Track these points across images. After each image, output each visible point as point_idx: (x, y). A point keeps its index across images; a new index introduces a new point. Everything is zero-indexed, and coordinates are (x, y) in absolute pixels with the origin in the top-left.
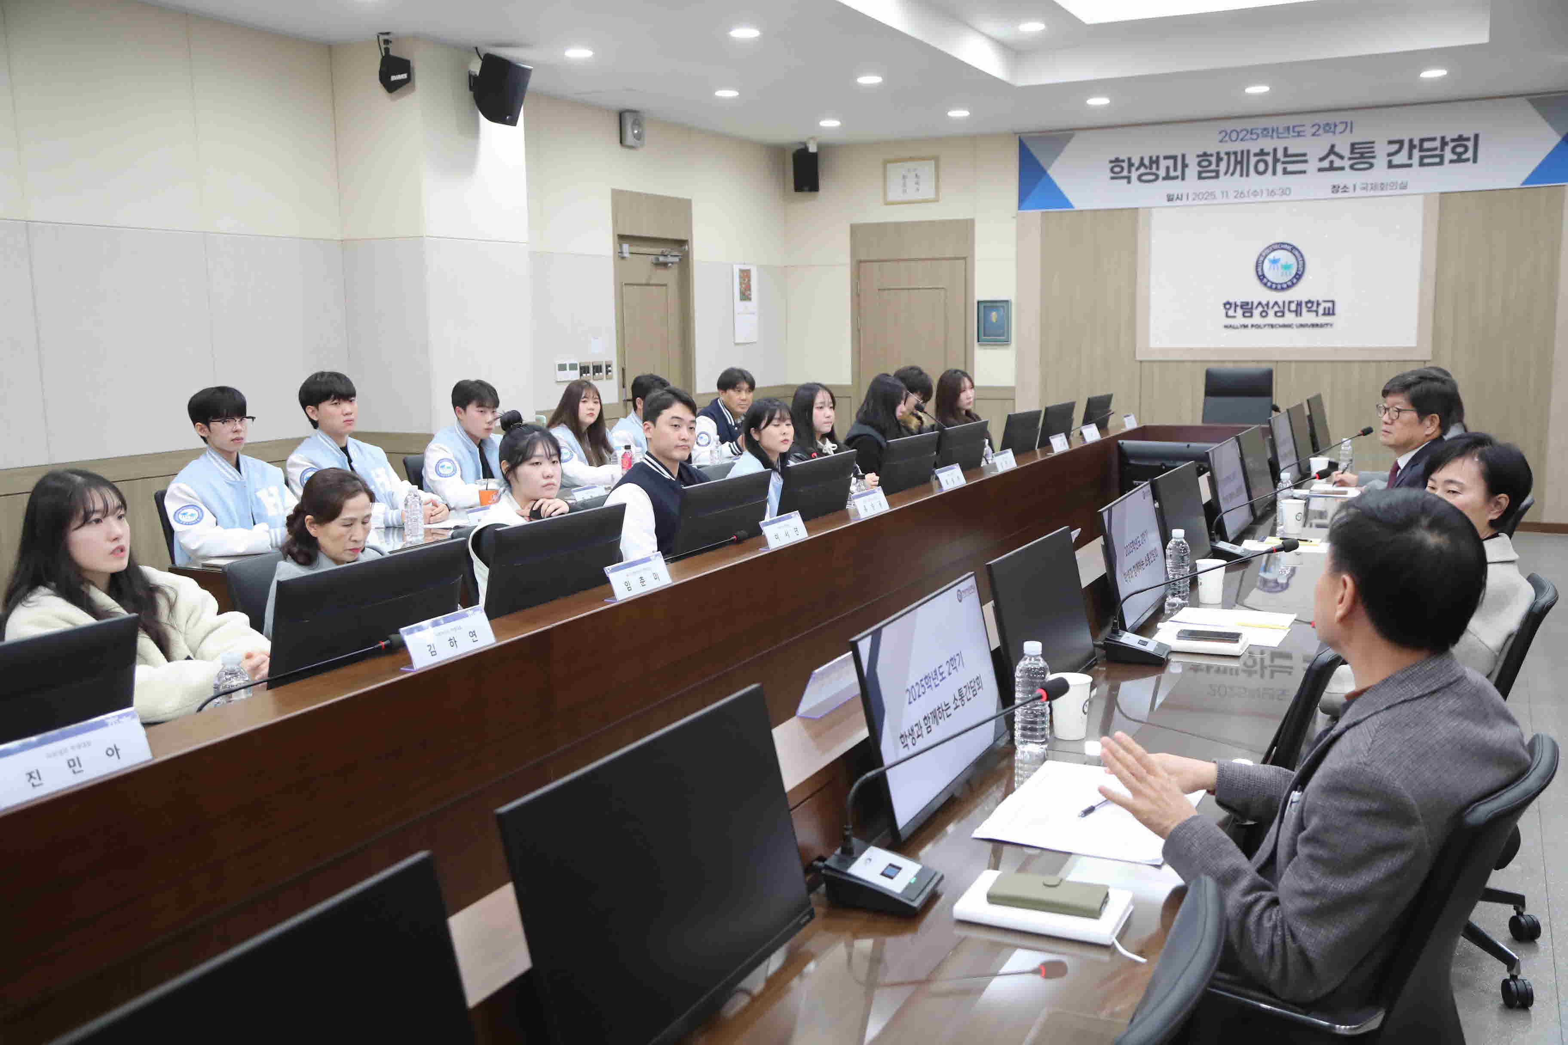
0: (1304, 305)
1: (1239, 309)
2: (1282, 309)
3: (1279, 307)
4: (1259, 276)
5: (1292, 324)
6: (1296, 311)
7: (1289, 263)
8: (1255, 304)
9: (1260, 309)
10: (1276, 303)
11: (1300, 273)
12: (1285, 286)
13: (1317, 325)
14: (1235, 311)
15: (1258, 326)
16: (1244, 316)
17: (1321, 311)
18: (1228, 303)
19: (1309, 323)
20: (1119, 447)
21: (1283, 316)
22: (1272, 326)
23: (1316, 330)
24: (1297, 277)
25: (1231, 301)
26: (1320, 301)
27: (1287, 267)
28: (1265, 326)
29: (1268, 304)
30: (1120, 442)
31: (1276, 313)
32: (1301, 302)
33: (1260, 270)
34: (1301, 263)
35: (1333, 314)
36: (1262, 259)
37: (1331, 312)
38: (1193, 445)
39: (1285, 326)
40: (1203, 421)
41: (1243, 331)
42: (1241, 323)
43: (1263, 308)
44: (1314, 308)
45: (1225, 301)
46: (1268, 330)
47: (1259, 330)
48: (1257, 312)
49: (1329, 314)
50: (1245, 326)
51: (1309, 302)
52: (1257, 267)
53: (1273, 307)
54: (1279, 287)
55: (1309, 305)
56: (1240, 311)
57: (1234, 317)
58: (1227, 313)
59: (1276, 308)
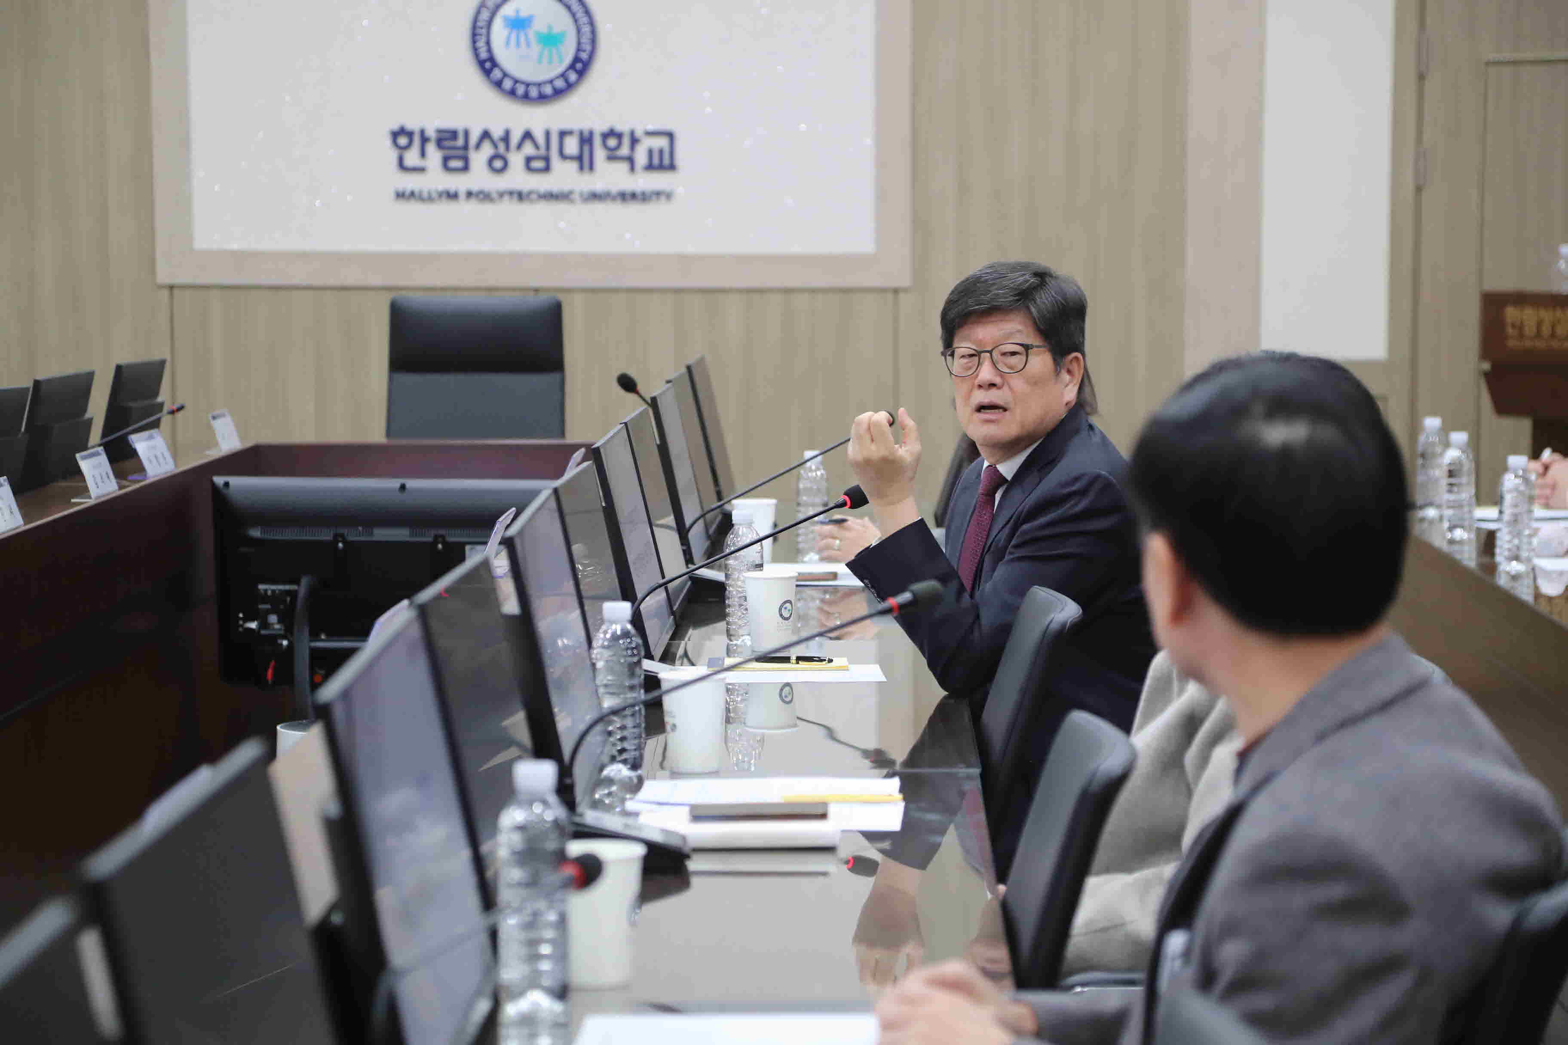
0: (597, 141)
1: (431, 148)
2: (543, 152)
3: (537, 147)
4: (481, 63)
5: (571, 192)
6: (579, 158)
7: (556, 30)
8: (474, 138)
9: (487, 150)
10: (528, 135)
11: (584, 56)
12: (548, 90)
13: (634, 196)
14: (423, 154)
15: (484, 196)
16: (446, 167)
17: (641, 158)
18: (401, 132)
19: (614, 189)
20: (219, 496)
21: (547, 169)
22: (521, 196)
23: (633, 209)
24: (579, 66)
25: (412, 125)
26: (639, 133)
27: (550, 40)
28: (501, 195)
29: (506, 138)
30: (219, 480)
31: (529, 160)
32: (591, 133)
33: (481, 44)
34: (586, 29)
35: (672, 167)
36: (485, 15)
37: (666, 161)
38: (412, 483)
39: (551, 196)
40: (388, 434)
41: (445, 208)
42: (441, 188)
43: (495, 146)
44: (625, 151)
45: (396, 127)
46: (508, 207)
47: (488, 208)
48: (479, 158)
49: (661, 167)
50: (452, 196)
51: (611, 133)
52: (474, 36)
53: (519, 146)
54: (534, 92)
55: (612, 142)
56: (434, 155)
57: (421, 170)
58: (401, 160)
59: (528, 149)
